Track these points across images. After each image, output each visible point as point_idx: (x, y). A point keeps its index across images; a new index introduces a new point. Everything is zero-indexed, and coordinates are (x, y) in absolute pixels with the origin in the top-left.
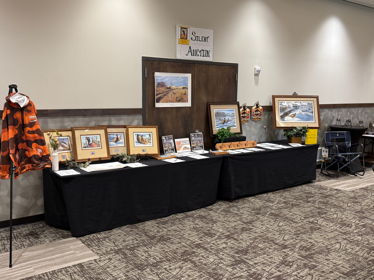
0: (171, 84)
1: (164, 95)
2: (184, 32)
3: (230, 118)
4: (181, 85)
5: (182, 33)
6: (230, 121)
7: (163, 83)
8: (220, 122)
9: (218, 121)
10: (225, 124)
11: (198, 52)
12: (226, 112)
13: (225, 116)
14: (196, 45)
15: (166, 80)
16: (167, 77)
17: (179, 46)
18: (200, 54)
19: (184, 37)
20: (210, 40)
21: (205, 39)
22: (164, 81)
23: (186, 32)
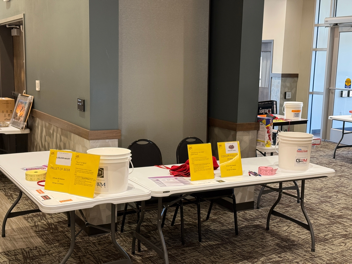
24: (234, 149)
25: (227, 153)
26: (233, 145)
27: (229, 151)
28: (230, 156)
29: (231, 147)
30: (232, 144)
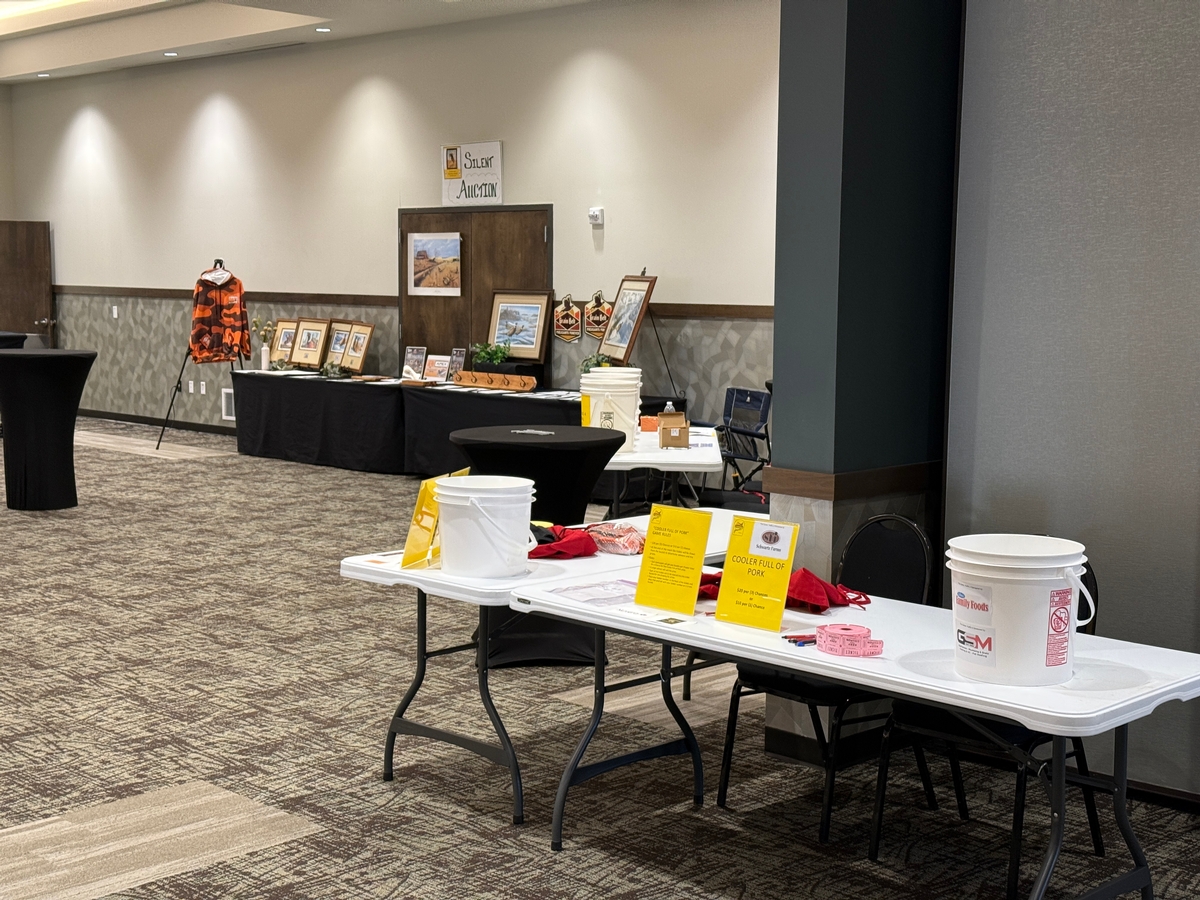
0: (436, 253)
1: (427, 274)
2: (451, 155)
3: (527, 325)
4: (450, 256)
5: (450, 159)
6: (526, 330)
7: (425, 252)
8: (506, 331)
9: (502, 329)
10: (514, 337)
11: (477, 189)
12: (522, 312)
13: (518, 319)
14: (473, 177)
15: (429, 246)
16: (430, 241)
17: (445, 183)
18: (479, 193)
19: (452, 166)
20: (497, 162)
21: (487, 163)
22: (426, 248)
23: (454, 156)
24: (775, 546)
25: (754, 551)
26: (776, 533)
27: (761, 547)
28: (758, 563)
29: (771, 538)
30: (774, 530)
